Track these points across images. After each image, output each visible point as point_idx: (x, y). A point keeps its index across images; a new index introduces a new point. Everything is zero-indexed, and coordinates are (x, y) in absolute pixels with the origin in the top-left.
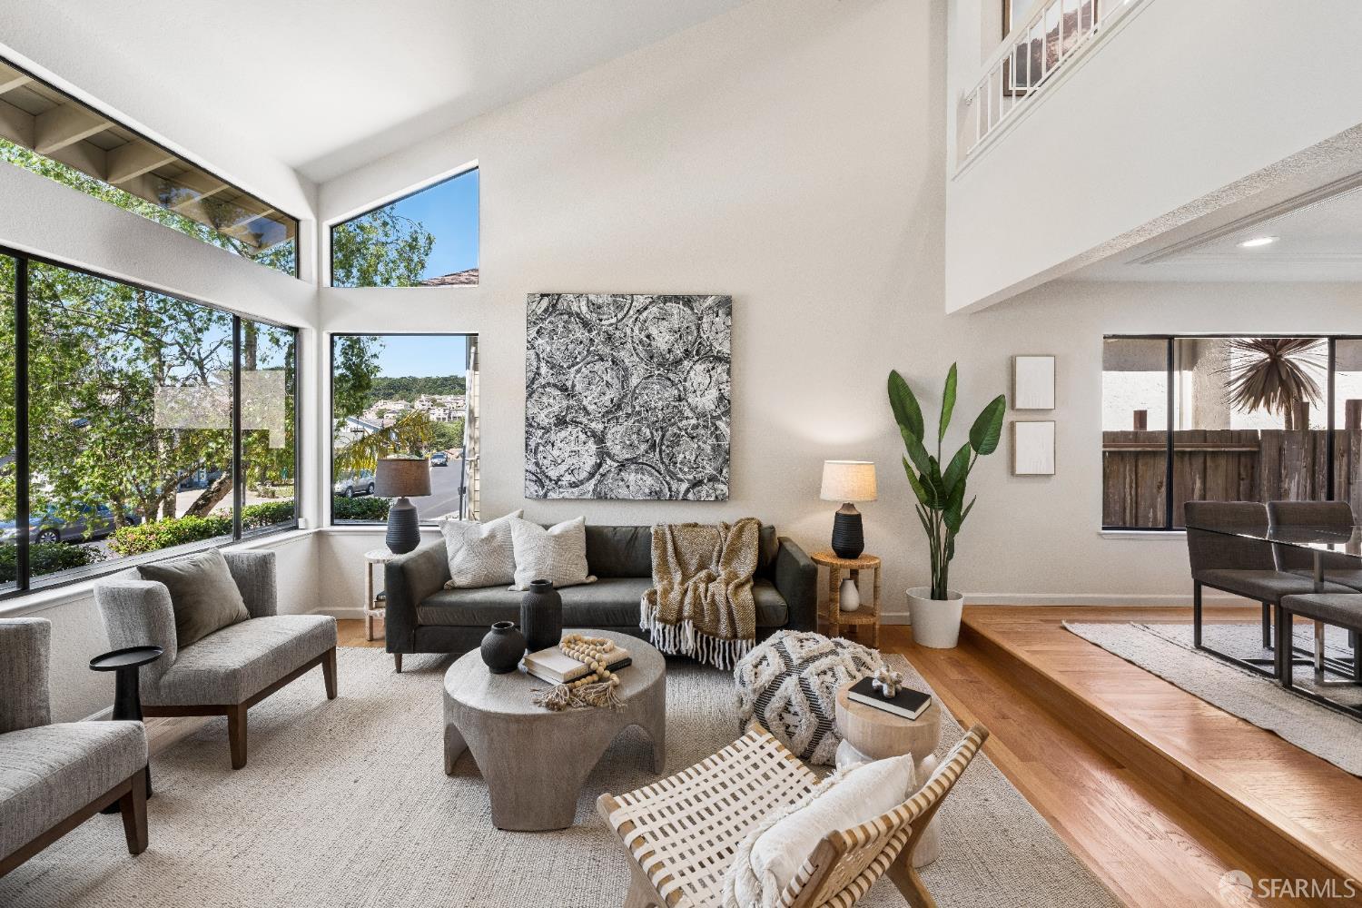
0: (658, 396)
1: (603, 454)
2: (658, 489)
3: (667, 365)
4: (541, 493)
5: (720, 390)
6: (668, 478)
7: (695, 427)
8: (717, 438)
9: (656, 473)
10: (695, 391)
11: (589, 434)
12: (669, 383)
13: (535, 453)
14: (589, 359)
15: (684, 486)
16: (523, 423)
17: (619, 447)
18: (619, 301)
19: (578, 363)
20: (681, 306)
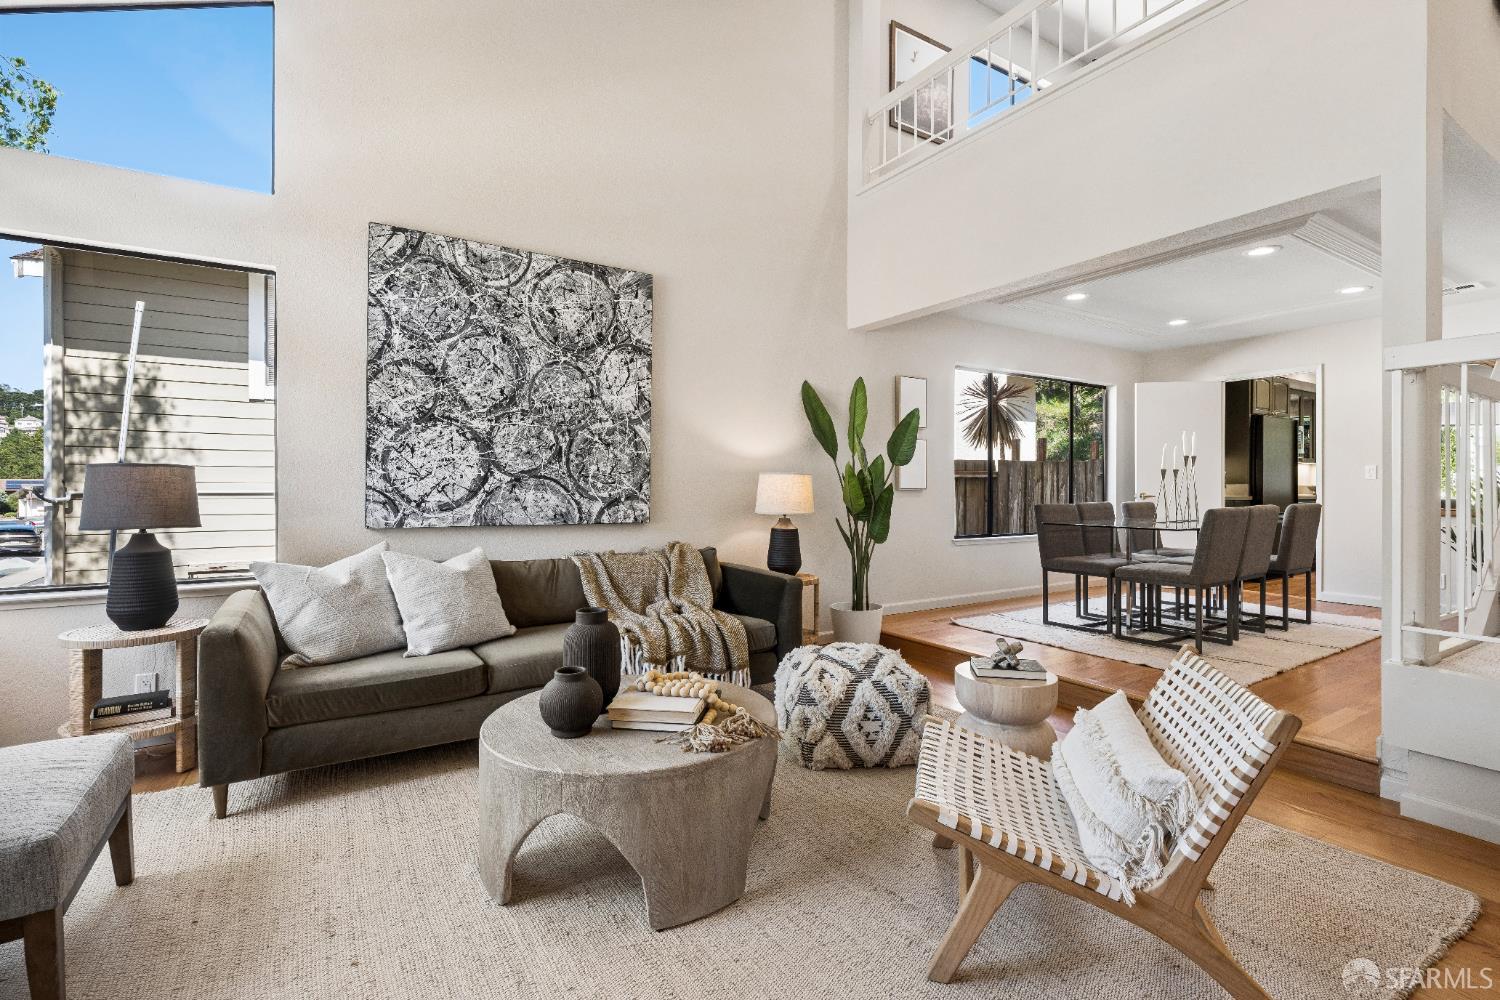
0: (565, 390)
1: (490, 464)
2: (564, 510)
3: (576, 351)
4: (393, 520)
5: (640, 388)
6: (577, 496)
7: (611, 432)
8: (636, 445)
9: (563, 491)
10: (610, 388)
11: (469, 435)
12: (578, 374)
13: (384, 461)
14: (469, 330)
15: (597, 506)
16: (364, 415)
17: (512, 455)
18: (512, 258)
19: (452, 335)
20: (593, 277)
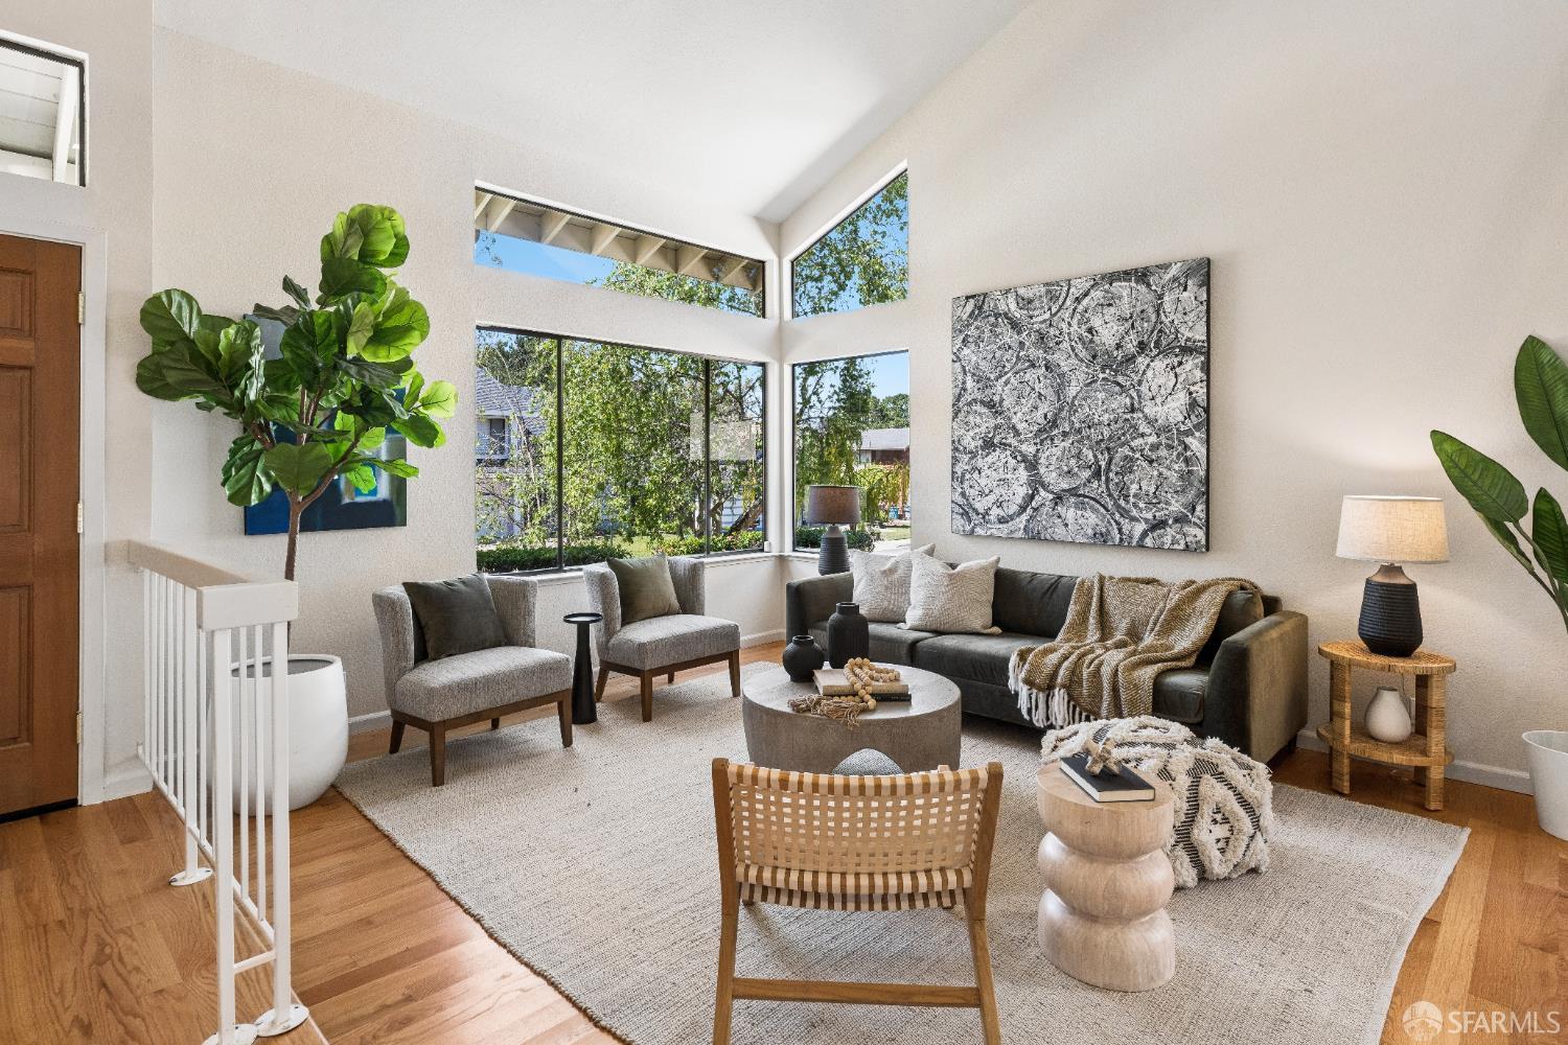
0: (1104, 407)
1: (1037, 483)
2: (1104, 530)
3: (1115, 366)
4: (968, 528)
5: (1191, 394)
6: (1117, 516)
7: (1155, 447)
8: (1187, 461)
9: (1102, 510)
10: (1153, 399)
11: (1019, 458)
12: (1117, 389)
13: (962, 483)
14: (1019, 366)
15: (1140, 528)
16: (950, 447)
17: (1054, 474)
18: (1052, 290)
19: (1006, 373)
20: (1133, 284)
